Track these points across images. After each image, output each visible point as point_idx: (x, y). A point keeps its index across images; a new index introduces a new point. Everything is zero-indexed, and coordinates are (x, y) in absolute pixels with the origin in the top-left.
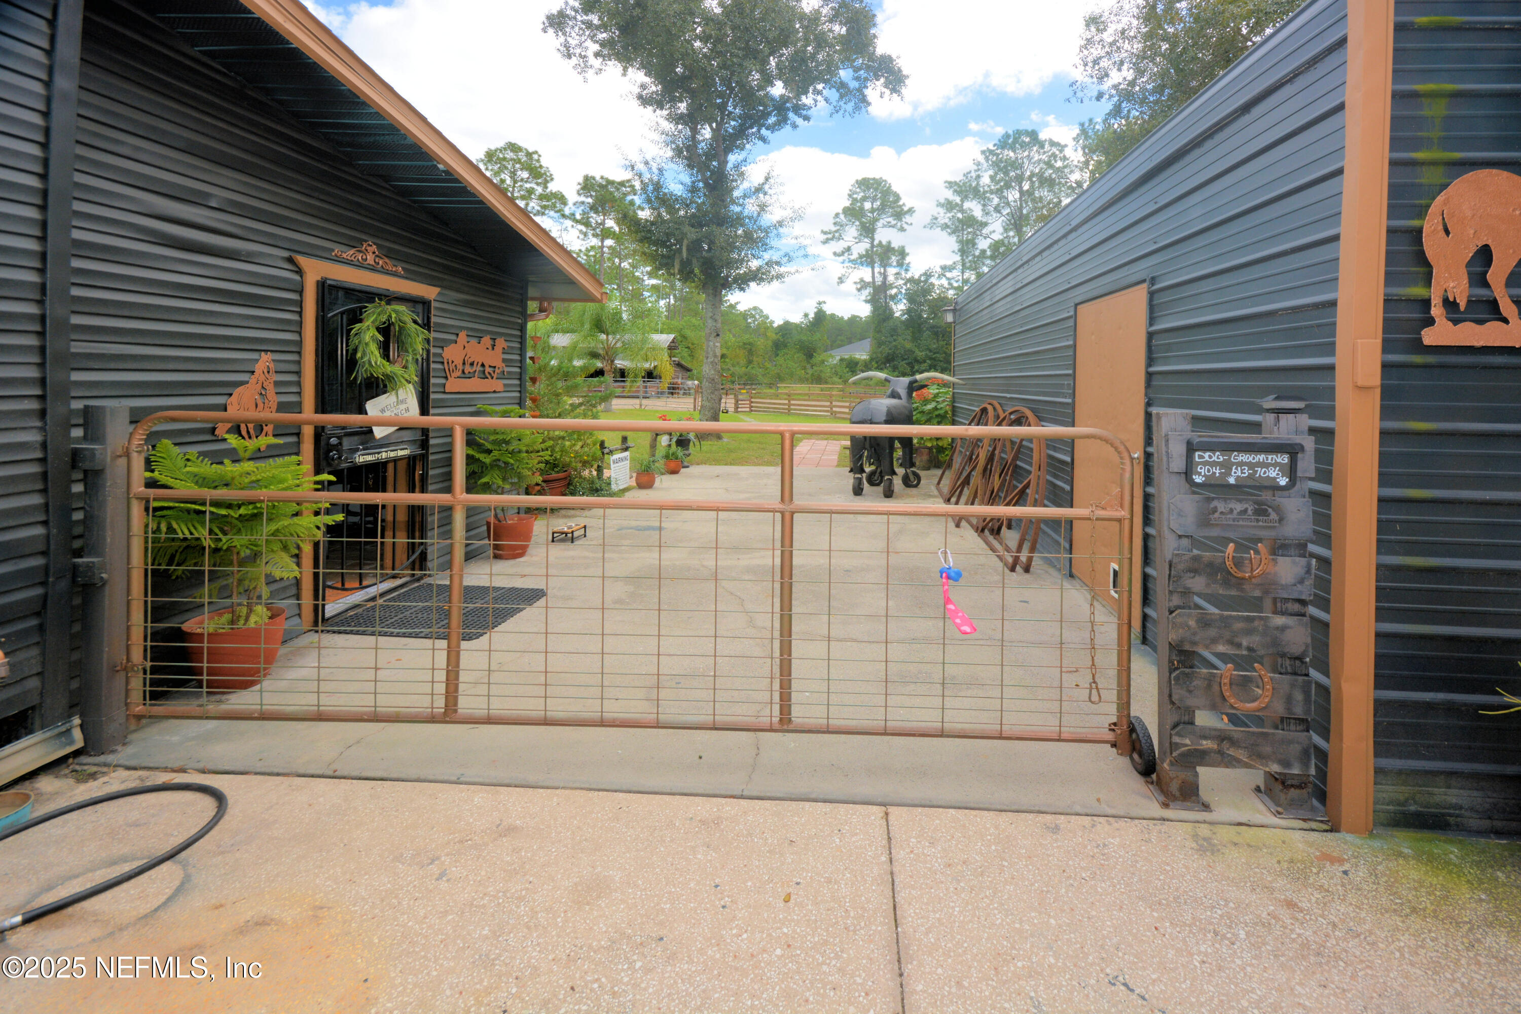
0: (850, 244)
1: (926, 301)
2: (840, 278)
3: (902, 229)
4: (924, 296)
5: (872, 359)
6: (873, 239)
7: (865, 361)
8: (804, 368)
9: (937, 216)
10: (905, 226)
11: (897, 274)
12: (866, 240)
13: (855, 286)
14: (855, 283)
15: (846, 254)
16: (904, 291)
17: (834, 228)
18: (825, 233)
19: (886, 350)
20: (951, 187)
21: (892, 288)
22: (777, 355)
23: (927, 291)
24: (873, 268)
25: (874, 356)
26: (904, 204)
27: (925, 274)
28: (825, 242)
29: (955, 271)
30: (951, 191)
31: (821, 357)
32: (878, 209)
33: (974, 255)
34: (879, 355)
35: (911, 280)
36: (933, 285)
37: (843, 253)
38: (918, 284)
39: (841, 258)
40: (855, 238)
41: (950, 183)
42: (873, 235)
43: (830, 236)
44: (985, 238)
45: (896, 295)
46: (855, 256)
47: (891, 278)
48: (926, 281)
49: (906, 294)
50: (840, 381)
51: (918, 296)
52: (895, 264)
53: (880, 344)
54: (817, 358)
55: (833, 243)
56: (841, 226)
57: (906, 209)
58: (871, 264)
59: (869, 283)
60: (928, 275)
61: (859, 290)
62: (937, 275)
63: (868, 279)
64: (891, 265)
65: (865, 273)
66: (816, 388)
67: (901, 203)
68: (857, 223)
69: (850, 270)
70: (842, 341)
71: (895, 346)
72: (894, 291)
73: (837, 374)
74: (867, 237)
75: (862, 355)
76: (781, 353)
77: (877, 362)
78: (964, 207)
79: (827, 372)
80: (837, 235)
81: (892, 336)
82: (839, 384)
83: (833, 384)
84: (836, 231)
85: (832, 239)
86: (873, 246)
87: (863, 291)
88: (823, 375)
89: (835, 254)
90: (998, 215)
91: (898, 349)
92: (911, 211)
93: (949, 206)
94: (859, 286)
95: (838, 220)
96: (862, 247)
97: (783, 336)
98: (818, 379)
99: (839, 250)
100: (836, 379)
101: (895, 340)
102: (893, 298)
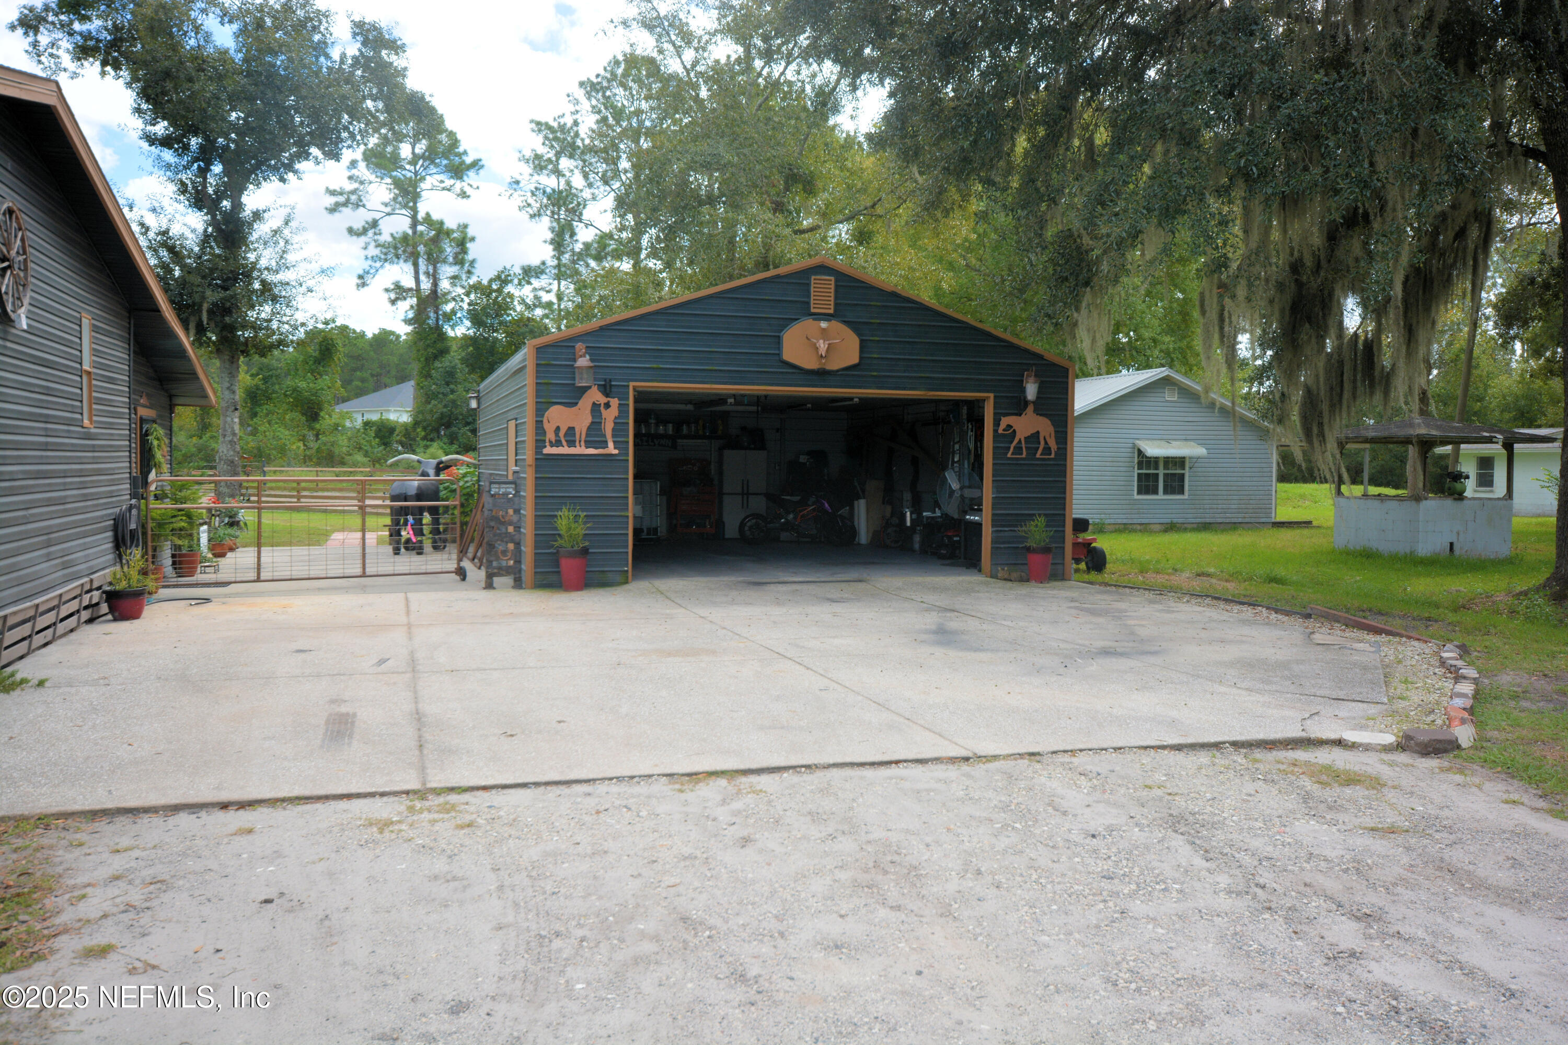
0: (377, 216)
1: (501, 323)
2: (360, 277)
3: (463, 195)
4: (498, 315)
5: (416, 423)
6: (415, 210)
7: (405, 425)
8: (303, 439)
9: (519, 178)
10: (469, 190)
11: (455, 277)
12: (404, 211)
13: (386, 296)
14: (387, 290)
15: (370, 233)
16: (465, 306)
17: (349, 186)
18: (332, 193)
19: (437, 407)
20: (540, 131)
21: (447, 302)
22: (255, 415)
23: (501, 307)
24: (416, 265)
25: (421, 417)
26: (465, 153)
27: (498, 277)
28: (333, 210)
29: (544, 276)
30: (540, 138)
31: (335, 418)
32: (422, 157)
33: (572, 250)
34: (428, 417)
35: (477, 287)
36: (511, 296)
37: (364, 232)
38: (488, 296)
39: (363, 239)
40: (386, 205)
41: (538, 123)
42: (415, 203)
43: (341, 199)
44: (587, 225)
45: (454, 312)
46: (385, 237)
47: (445, 285)
48: (500, 291)
49: (469, 311)
50: (365, 460)
51: (488, 315)
52: (451, 259)
53: (429, 397)
54: (326, 421)
55: (346, 211)
56: (362, 183)
57: (468, 160)
58: (414, 258)
59: (410, 290)
60: (503, 279)
61: (393, 302)
62: (516, 281)
63: (409, 282)
64: (445, 261)
65: (402, 273)
66: (327, 474)
67: (461, 149)
68: (389, 181)
69: (378, 264)
70: (363, 380)
71: (454, 402)
72: (448, 307)
73: (360, 449)
74: (405, 206)
75: (401, 416)
76: (263, 410)
77: (424, 429)
78: (561, 167)
79: (342, 444)
80: (353, 198)
81: (448, 384)
82: (364, 466)
83: (355, 465)
84: (354, 192)
85: (346, 204)
86: (415, 223)
87: (399, 303)
88: (336, 451)
89: (351, 231)
90: (608, 188)
91: (456, 407)
92: (476, 165)
93: (539, 164)
94: (393, 296)
95: (354, 172)
96: (399, 224)
97: (265, 380)
98: (328, 459)
99: (358, 225)
100: (359, 457)
101: (452, 391)
102: (448, 317)
